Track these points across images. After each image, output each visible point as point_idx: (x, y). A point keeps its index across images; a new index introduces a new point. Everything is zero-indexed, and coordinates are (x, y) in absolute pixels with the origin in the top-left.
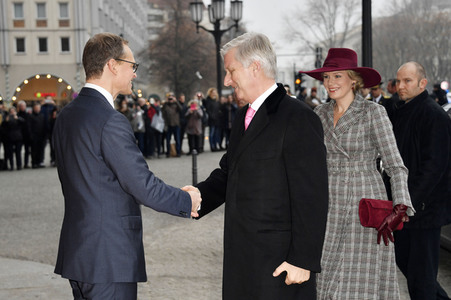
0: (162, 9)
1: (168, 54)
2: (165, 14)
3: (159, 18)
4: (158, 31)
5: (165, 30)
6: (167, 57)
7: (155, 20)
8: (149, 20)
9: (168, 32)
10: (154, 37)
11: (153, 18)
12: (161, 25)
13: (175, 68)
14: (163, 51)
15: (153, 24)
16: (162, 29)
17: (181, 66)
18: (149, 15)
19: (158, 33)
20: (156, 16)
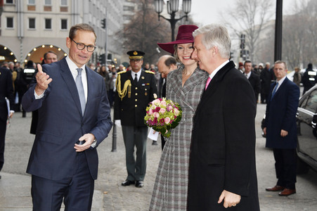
0: (133, 2)
1: (137, 34)
2: (136, 6)
3: (132, 9)
4: (130, 17)
5: (135, 17)
6: (136, 36)
7: (129, 10)
8: (124, 10)
9: (137, 18)
10: (127, 22)
11: (127, 8)
12: (132, 14)
13: (141, 44)
14: (134, 32)
15: (127, 13)
16: (133, 16)
17: (146, 43)
18: (124, 6)
19: (130, 19)
20: (129, 7)
